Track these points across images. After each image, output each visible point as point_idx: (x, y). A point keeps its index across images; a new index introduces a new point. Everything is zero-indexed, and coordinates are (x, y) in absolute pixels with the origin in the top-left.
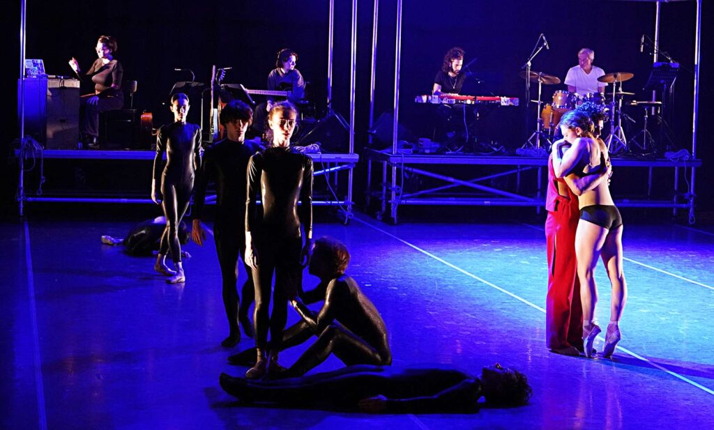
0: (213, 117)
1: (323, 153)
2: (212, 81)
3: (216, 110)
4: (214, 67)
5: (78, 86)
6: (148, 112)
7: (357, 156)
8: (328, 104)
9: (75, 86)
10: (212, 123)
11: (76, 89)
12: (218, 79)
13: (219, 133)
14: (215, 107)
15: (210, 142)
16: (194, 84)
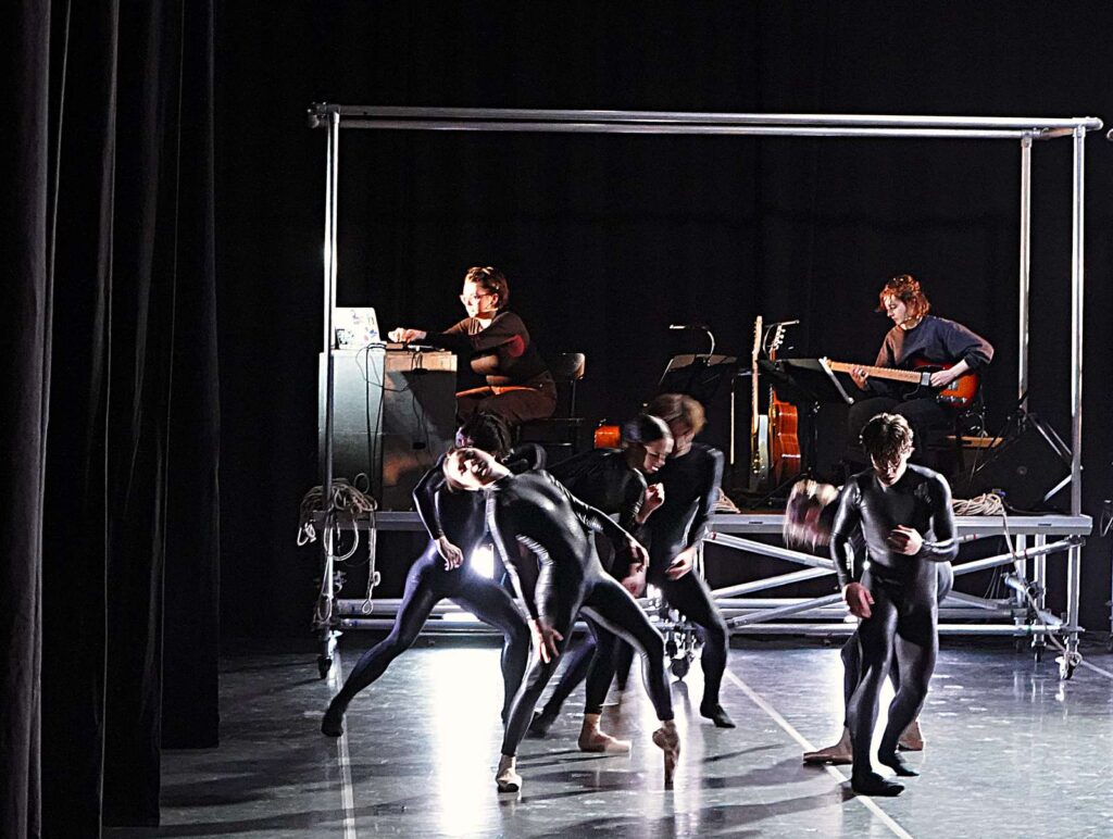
0: (757, 434)
1: (1010, 513)
2: (755, 353)
3: (764, 418)
4: (760, 319)
5: (454, 368)
6: (609, 424)
7: (1087, 522)
8: (1021, 402)
9: (446, 367)
10: (756, 447)
11: (448, 373)
12: (768, 349)
13: (771, 471)
14: (763, 410)
15: (750, 491)
16: (713, 359)
